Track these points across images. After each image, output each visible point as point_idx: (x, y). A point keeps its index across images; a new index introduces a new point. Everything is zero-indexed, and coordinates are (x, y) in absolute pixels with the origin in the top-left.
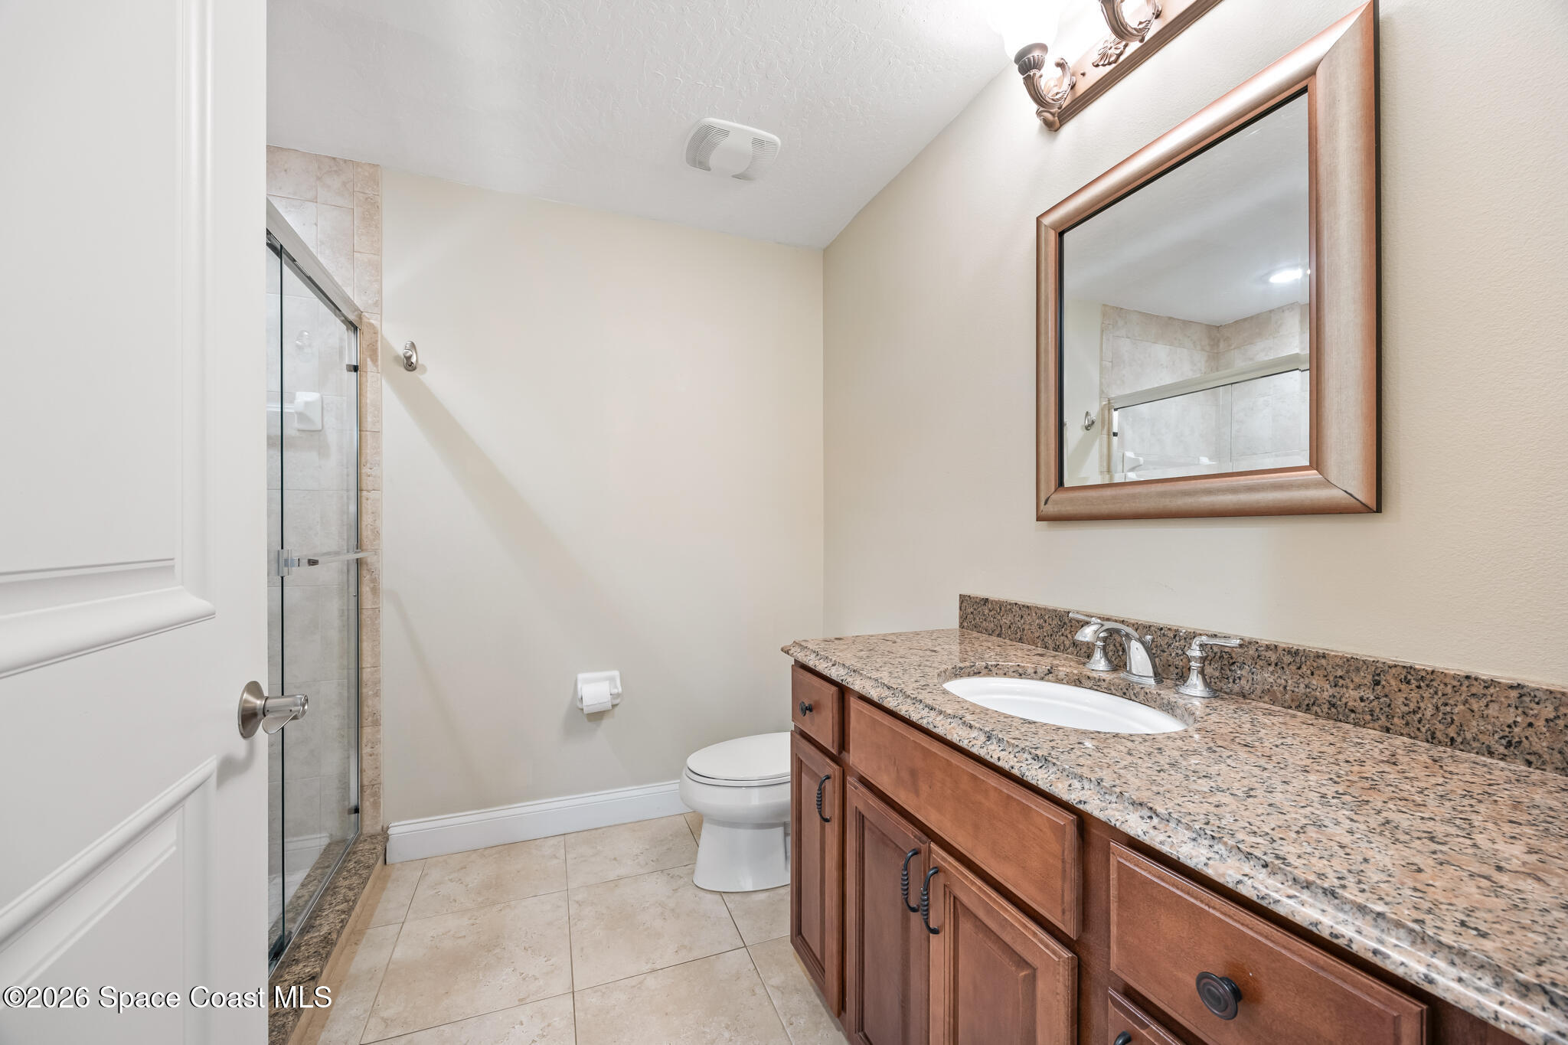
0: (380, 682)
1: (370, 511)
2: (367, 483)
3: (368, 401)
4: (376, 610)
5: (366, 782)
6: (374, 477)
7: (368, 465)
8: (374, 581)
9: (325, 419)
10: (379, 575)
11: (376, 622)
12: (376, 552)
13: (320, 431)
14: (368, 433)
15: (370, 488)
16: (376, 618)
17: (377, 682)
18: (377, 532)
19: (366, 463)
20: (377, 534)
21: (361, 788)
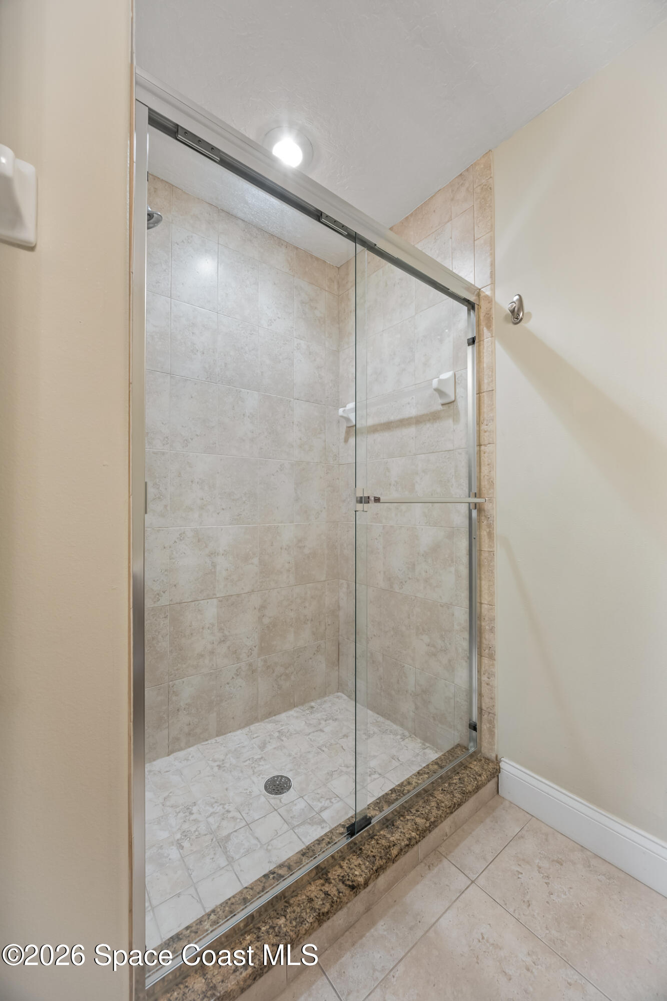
0: (494, 619)
1: (486, 463)
2: (485, 438)
3: (485, 365)
4: (491, 553)
5: (484, 708)
6: (490, 432)
7: (485, 422)
8: (490, 526)
9: (457, 391)
10: (493, 521)
11: (491, 564)
12: (491, 501)
13: (453, 402)
14: (484, 394)
15: (486, 442)
16: (491, 561)
17: (492, 620)
18: (492, 481)
19: (484, 420)
20: (492, 484)
21: (480, 710)
